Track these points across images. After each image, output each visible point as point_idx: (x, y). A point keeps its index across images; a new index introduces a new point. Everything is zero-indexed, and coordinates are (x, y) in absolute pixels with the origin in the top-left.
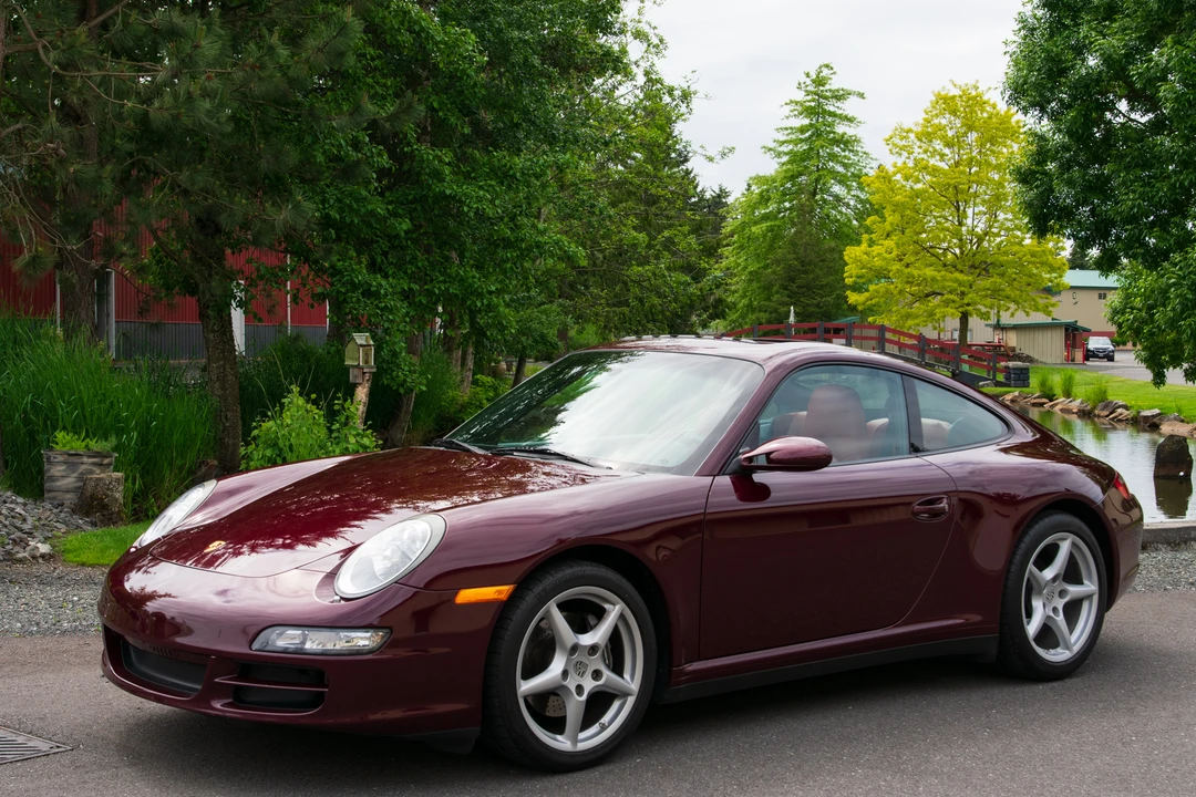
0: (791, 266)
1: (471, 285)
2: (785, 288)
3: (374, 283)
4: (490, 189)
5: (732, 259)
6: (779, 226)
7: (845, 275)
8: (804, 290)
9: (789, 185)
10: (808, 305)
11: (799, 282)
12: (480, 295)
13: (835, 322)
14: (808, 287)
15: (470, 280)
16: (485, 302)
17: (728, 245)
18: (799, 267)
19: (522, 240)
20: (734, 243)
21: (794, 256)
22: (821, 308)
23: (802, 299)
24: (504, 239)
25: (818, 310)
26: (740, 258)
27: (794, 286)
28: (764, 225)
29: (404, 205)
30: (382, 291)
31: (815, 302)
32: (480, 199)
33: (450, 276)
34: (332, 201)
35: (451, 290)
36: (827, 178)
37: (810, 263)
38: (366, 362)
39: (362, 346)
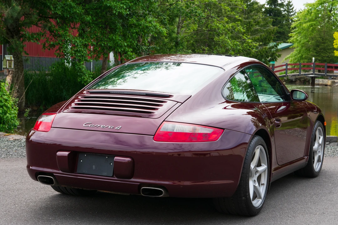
0: (317, 40)
1: (117, 43)
2: (315, 49)
3: (73, 41)
4: (127, 4)
5: (295, 37)
6: (315, 24)
7: (334, 44)
8: (322, 50)
9: (320, 7)
10: (324, 57)
11: (321, 47)
12: (121, 47)
13: (335, 64)
14: (324, 49)
15: (117, 41)
16: (122, 50)
17: (294, 32)
18: (321, 41)
19: (140, 25)
20: (297, 31)
21: (319, 36)
22: (330, 58)
23: (321, 54)
24: (134, 24)
25: (328, 59)
26: (298, 37)
27: (318, 48)
28: (308, 24)
29: (93, 10)
30: (76, 44)
31: (327, 55)
32: (121, 8)
33: (109, 39)
34: (59, 8)
35: (109, 44)
36: (336, 4)
37: (326, 39)
38: (10, 66)
39: (8, 60)
